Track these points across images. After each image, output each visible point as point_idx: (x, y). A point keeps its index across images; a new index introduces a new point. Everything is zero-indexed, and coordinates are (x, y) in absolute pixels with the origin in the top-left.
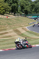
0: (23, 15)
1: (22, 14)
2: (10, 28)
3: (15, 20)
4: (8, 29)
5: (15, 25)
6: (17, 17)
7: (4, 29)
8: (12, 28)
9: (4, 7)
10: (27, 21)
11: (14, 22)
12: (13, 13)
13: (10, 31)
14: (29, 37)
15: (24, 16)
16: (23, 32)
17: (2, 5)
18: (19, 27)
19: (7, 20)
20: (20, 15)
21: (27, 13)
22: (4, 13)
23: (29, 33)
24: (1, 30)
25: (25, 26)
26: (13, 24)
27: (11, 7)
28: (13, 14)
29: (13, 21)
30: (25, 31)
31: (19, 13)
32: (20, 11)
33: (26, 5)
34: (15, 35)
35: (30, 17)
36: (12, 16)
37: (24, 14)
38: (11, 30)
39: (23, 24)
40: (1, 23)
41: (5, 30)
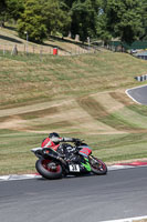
0: (116, 44)
1: (113, 39)
2: (66, 93)
3: (85, 61)
4: (59, 96)
5: (85, 81)
6: (92, 50)
7: (41, 97)
8: (73, 93)
9: (43, 11)
10: (128, 67)
11: (82, 70)
12: (77, 36)
13: (65, 102)
14: (135, 129)
15: (119, 48)
16: (115, 108)
17: (35, 7)
18: (100, 89)
19: (54, 62)
20: (105, 44)
21: (128, 39)
22: (43, 36)
23: (138, 112)
24: (31, 99)
25: (122, 86)
26: (78, 77)
27: (71, 13)
28: (77, 39)
29: (78, 67)
30: (122, 106)
31: (99, 36)
32: (103, 28)
33: (128, 7)
34: (83, 121)
35: (140, 52)
36: (72, 49)
37: (117, 39)
38: (70, 101)
39: (116, 79)
40: (33, 74)
41: (48, 99)
